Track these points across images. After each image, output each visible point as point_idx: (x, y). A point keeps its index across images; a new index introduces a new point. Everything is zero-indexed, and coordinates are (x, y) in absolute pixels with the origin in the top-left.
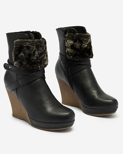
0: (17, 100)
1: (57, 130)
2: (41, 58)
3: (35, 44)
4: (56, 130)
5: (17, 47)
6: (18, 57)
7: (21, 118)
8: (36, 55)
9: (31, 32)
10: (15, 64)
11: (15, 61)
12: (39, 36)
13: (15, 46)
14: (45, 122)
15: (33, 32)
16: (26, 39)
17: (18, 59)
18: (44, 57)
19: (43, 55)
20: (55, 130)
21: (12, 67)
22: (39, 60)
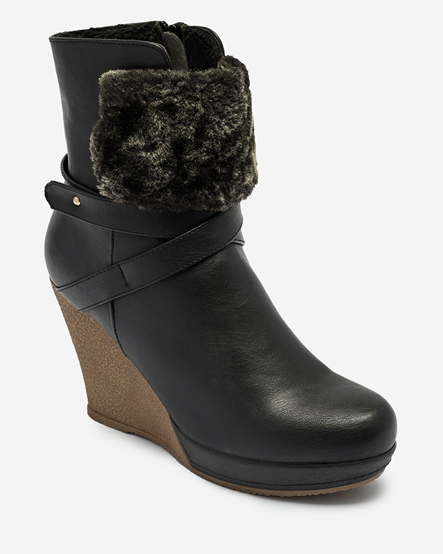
0: (115, 349)
1: (316, 493)
2: (231, 158)
3: (202, 91)
4: (310, 493)
5: (116, 108)
6: (119, 154)
7: (132, 430)
8: (207, 143)
9: (171, 28)
10: (106, 189)
11: (103, 172)
12: (211, 47)
13: (105, 100)
14: (258, 462)
15: (179, 29)
16: (156, 68)
17: (119, 163)
18: (241, 151)
19: (239, 144)
20: (304, 493)
21: (90, 202)
22: (223, 164)
